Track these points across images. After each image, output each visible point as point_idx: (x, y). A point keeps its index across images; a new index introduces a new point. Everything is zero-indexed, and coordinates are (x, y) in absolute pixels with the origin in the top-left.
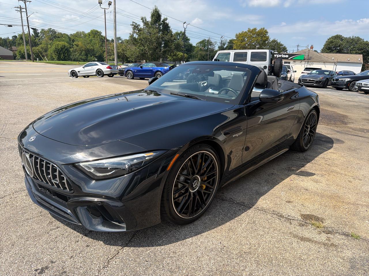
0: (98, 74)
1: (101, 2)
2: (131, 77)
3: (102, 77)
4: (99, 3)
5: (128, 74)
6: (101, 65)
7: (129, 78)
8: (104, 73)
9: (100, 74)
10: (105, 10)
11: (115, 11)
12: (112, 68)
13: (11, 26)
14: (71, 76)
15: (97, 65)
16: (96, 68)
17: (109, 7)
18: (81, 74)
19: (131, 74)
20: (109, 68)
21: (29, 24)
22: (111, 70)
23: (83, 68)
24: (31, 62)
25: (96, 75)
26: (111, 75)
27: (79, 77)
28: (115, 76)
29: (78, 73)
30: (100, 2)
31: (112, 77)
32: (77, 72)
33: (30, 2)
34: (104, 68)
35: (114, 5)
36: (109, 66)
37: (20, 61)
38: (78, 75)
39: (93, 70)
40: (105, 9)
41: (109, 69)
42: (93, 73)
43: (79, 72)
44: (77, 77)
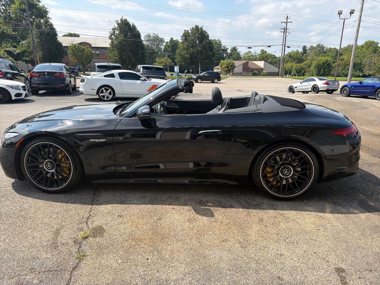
0: (313, 90)
1: (341, 13)
2: (346, 94)
3: (317, 93)
4: (338, 14)
5: (343, 91)
6: (319, 80)
7: (344, 95)
8: (320, 90)
9: (316, 90)
10: (344, 21)
11: (360, 19)
12: (329, 84)
13: (270, 47)
14: (288, 92)
15: (314, 80)
16: (312, 83)
17: (351, 16)
18: (298, 89)
19: (347, 91)
20: (327, 83)
21: (286, 43)
22: (328, 86)
23: (300, 84)
24: (280, 78)
25: (311, 91)
26: (330, 91)
27: (295, 93)
28: (334, 92)
29: (295, 89)
30: (339, 12)
31: (331, 93)
32: (294, 87)
33: (291, 22)
34: (320, 83)
35: (360, 13)
36: (326, 82)
37: (271, 77)
38: (295, 91)
39: (310, 86)
40: (345, 19)
41: (326, 85)
42: (308, 88)
43: (296, 87)
44: (294, 92)
